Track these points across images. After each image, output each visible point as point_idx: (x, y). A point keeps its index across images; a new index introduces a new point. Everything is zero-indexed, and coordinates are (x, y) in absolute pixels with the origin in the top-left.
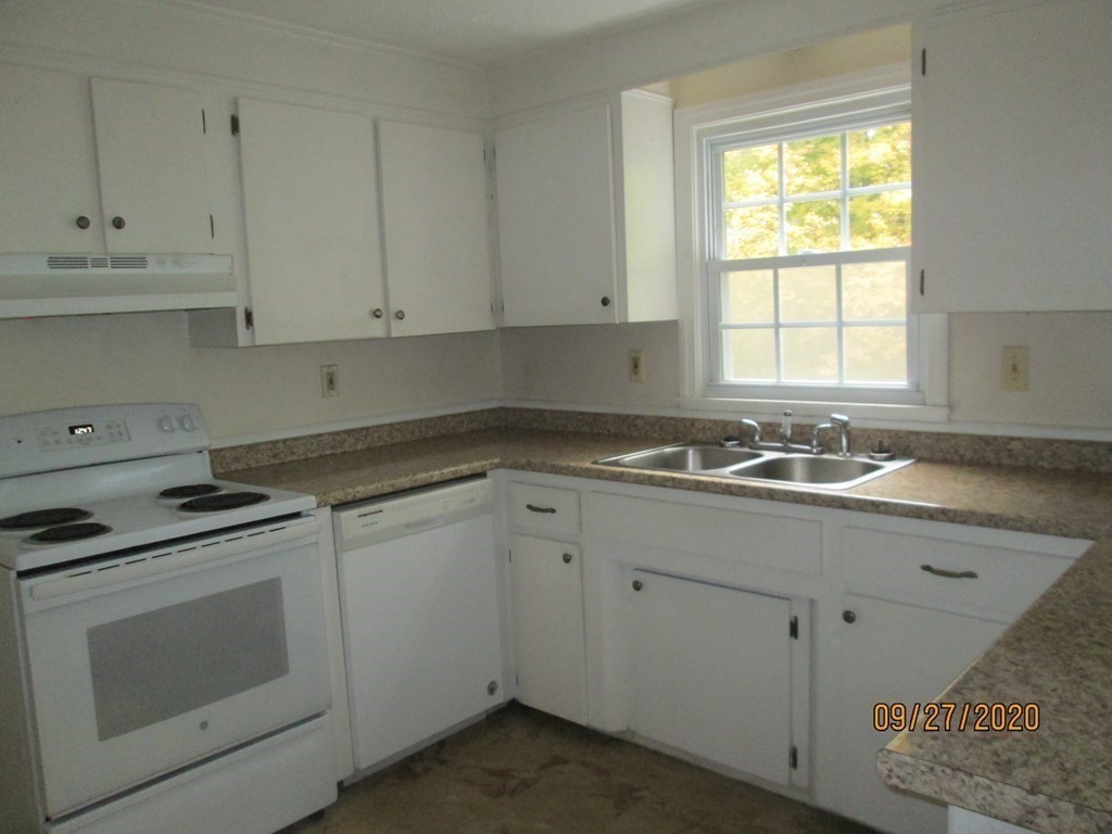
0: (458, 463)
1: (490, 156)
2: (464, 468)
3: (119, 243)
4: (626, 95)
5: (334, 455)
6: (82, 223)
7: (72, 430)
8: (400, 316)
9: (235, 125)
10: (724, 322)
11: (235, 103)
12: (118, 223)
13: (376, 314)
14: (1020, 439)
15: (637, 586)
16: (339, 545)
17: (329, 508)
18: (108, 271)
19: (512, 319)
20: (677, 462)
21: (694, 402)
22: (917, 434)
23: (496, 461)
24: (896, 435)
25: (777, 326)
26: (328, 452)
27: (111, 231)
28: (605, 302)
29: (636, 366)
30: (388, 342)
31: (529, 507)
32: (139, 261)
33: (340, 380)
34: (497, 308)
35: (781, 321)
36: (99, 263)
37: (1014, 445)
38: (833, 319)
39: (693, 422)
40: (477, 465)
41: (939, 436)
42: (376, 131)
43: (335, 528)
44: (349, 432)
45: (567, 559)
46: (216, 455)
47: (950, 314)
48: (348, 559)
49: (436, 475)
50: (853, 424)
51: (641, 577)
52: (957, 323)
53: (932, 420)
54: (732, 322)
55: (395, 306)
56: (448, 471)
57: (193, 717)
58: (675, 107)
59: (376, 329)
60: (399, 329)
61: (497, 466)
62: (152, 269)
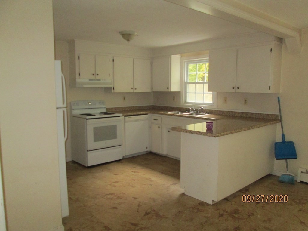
0: (143, 112)
1: (152, 64)
2: (144, 113)
3: (98, 77)
4: (173, 56)
5: (124, 111)
6: (93, 75)
7: (88, 103)
8: (136, 89)
9: (113, 60)
10: (188, 92)
11: (113, 57)
12: (98, 75)
13: (132, 88)
14: (225, 111)
15: (169, 131)
16: (125, 121)
17: (124, 116)
18: (96, 81)
19: (154, 90)
20: (178, 113)
21: (182, 105)
22: (213, 110)
23: (149, 112)
24: (210, 111)
25: (195, 93)
26: (123, 110)
27: (97, 76)
28: (168, 88)
29: (174, 99)
30: (134, 93)
31: (154, 119)
32: (99, 80)
33: (126, 99)
34: (152, 88)
35: (196, 92)
36: (95, 80)
37: (225, 112)
38: (203, 92)
39: (182, 108)
40: (146, 112)
41: (215, 111)
42: (133, 60)
43: (125, 119)
44: (127, 107)
45: (159, 127)
46: (107, 109)
47: (217, 92)
48: (126, 124)
49: (140, 113)
50: (204, 109)
51: (169, 130)
52: (218, 94)
53: (214, 108)
54: (189, 92)
55: (135, 87)
56: (142, 113)
57: (104, 142)
58: (181, 57)
59: (132, 91)
60: (136, 91)
61: (149, 113)
62: (101, 81)
